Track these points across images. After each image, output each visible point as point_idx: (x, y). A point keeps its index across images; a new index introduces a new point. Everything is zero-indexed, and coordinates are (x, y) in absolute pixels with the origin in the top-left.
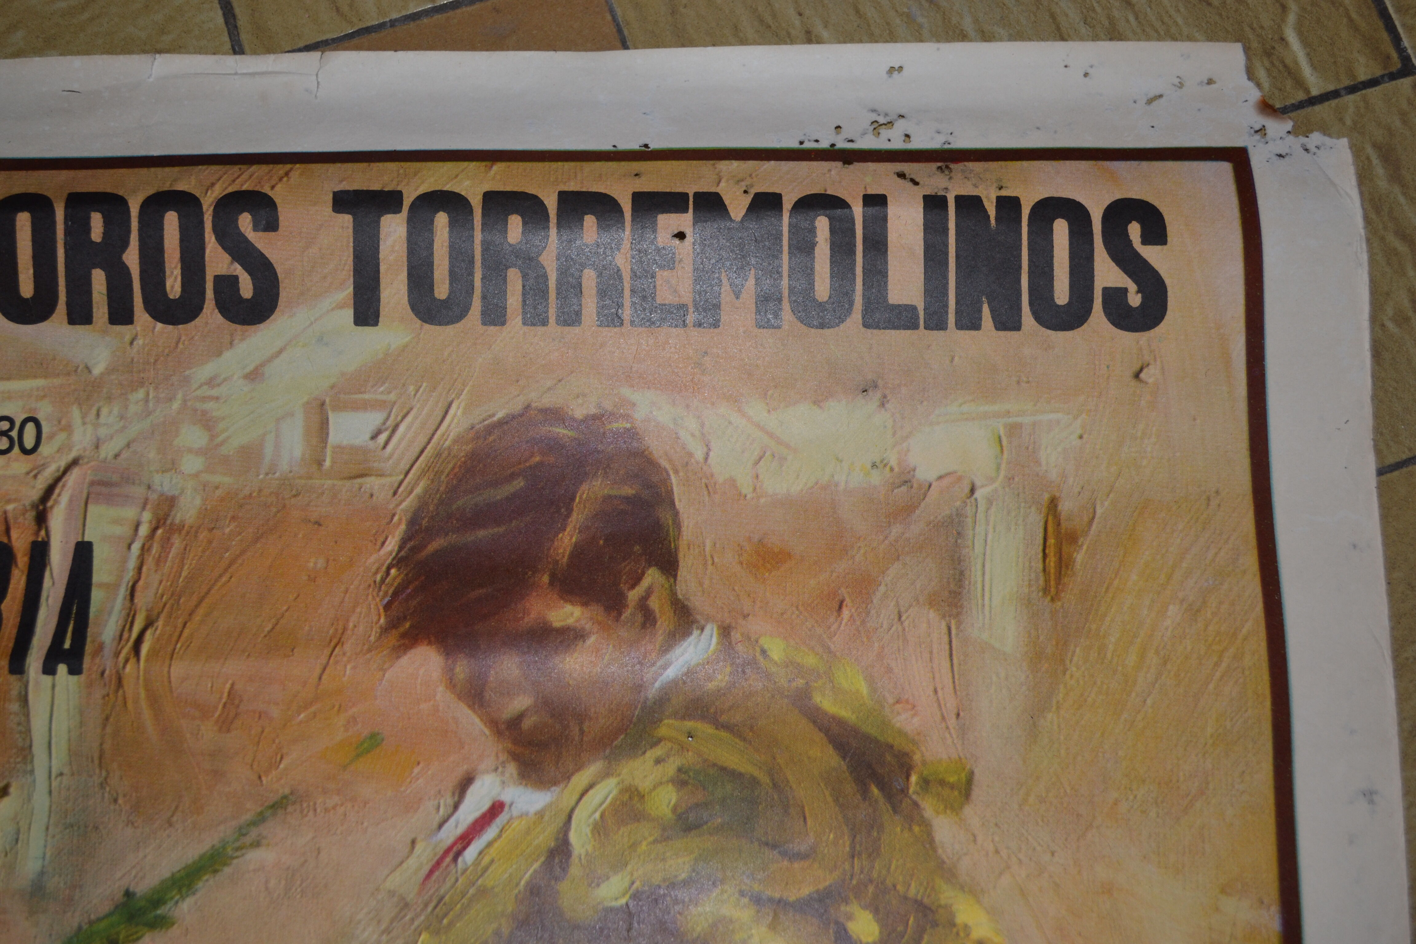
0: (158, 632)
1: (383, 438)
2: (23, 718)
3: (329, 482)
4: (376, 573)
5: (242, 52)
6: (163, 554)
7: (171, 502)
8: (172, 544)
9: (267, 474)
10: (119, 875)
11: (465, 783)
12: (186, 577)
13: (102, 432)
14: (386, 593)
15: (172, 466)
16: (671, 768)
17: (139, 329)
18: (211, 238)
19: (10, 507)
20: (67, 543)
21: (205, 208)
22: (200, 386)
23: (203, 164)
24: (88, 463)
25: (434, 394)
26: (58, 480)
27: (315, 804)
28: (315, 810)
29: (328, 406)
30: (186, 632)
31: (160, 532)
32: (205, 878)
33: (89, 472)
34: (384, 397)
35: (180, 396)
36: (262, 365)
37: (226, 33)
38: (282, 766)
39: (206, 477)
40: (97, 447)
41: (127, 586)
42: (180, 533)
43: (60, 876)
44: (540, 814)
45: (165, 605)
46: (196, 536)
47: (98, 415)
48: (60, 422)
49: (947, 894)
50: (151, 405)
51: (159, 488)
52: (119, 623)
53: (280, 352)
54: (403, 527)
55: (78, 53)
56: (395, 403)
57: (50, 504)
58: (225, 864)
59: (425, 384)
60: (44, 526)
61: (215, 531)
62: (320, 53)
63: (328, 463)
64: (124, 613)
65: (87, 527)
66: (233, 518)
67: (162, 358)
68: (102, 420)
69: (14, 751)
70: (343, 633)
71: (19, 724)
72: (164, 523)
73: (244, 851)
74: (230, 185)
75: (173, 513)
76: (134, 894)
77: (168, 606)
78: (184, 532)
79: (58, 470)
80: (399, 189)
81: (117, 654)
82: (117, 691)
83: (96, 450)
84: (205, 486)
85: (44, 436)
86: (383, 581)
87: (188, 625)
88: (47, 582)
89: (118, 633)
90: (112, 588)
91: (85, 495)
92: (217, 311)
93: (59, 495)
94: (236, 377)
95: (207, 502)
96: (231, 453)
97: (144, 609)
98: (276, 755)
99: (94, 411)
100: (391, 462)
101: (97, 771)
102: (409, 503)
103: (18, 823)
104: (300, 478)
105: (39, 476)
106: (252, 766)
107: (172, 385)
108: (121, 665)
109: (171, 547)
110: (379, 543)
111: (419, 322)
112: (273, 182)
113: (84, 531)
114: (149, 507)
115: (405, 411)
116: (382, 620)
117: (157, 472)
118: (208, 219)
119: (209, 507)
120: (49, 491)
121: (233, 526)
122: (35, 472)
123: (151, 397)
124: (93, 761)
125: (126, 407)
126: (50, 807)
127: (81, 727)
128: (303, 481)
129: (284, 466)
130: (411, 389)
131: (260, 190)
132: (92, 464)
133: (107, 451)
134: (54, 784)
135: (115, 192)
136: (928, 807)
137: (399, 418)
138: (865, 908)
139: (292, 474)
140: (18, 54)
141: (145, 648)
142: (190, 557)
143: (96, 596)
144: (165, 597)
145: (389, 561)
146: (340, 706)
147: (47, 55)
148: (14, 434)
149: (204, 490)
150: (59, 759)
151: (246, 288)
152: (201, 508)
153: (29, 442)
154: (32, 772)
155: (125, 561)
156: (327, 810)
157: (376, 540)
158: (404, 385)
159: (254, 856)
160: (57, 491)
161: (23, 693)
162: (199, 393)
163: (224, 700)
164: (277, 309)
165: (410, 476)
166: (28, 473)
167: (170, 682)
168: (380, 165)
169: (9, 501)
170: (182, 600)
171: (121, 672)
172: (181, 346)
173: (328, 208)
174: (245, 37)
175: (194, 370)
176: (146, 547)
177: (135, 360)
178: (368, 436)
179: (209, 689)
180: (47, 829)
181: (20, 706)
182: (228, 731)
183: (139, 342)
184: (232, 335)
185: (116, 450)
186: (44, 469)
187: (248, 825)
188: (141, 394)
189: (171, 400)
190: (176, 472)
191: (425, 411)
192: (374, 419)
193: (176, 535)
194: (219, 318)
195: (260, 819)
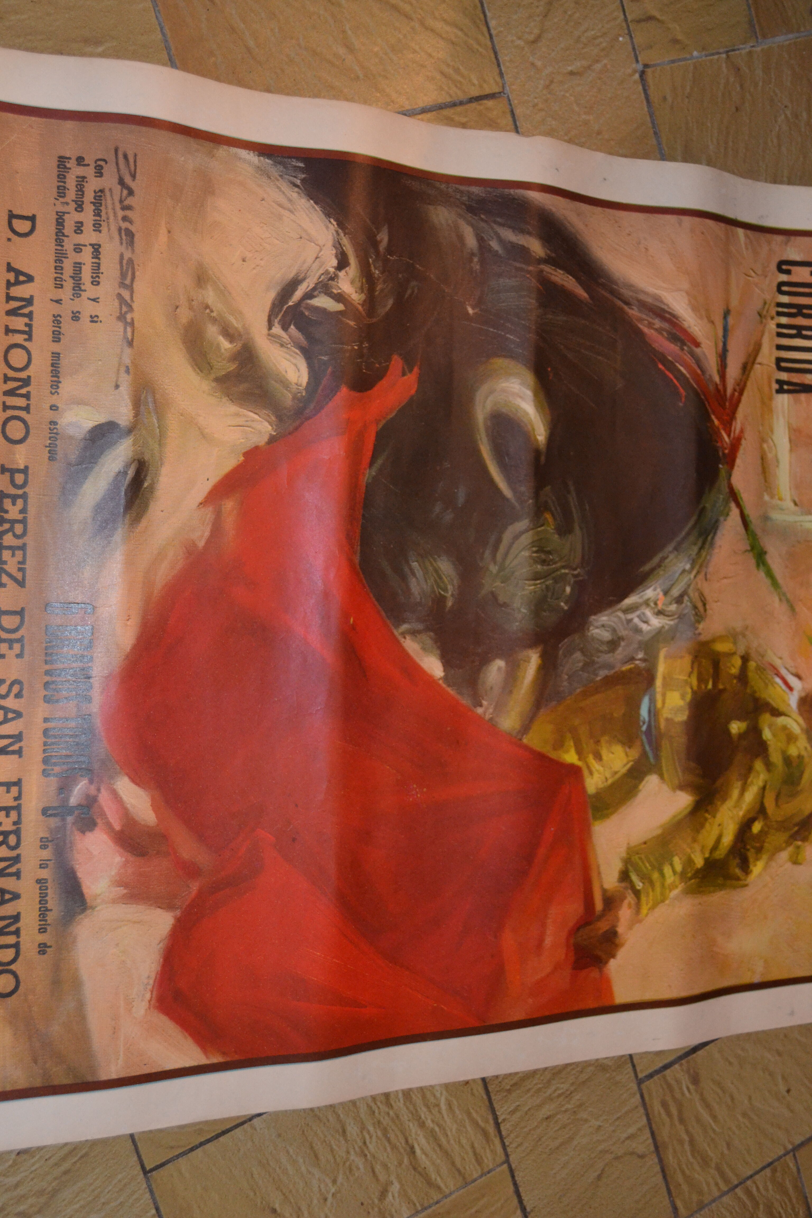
10: (772, 548)
11: (799, 677)
16: (804, 753)
27: (793, 621)
28: (791, 622)
32: (771, 581)
38: (805, 608)
43: (771, 527)
44: (789, 705)
49: (765, 857)
58: (775, 589)
73: (779, 595)
76: (766, 555)
106: (805, 597)
134: (799, 524)
136: (791, 849)
138: (762, 827)
154: (802, 515)
156: (791, 626)
159: (777, 599)
187: (787, 596)
195: (788, 601)
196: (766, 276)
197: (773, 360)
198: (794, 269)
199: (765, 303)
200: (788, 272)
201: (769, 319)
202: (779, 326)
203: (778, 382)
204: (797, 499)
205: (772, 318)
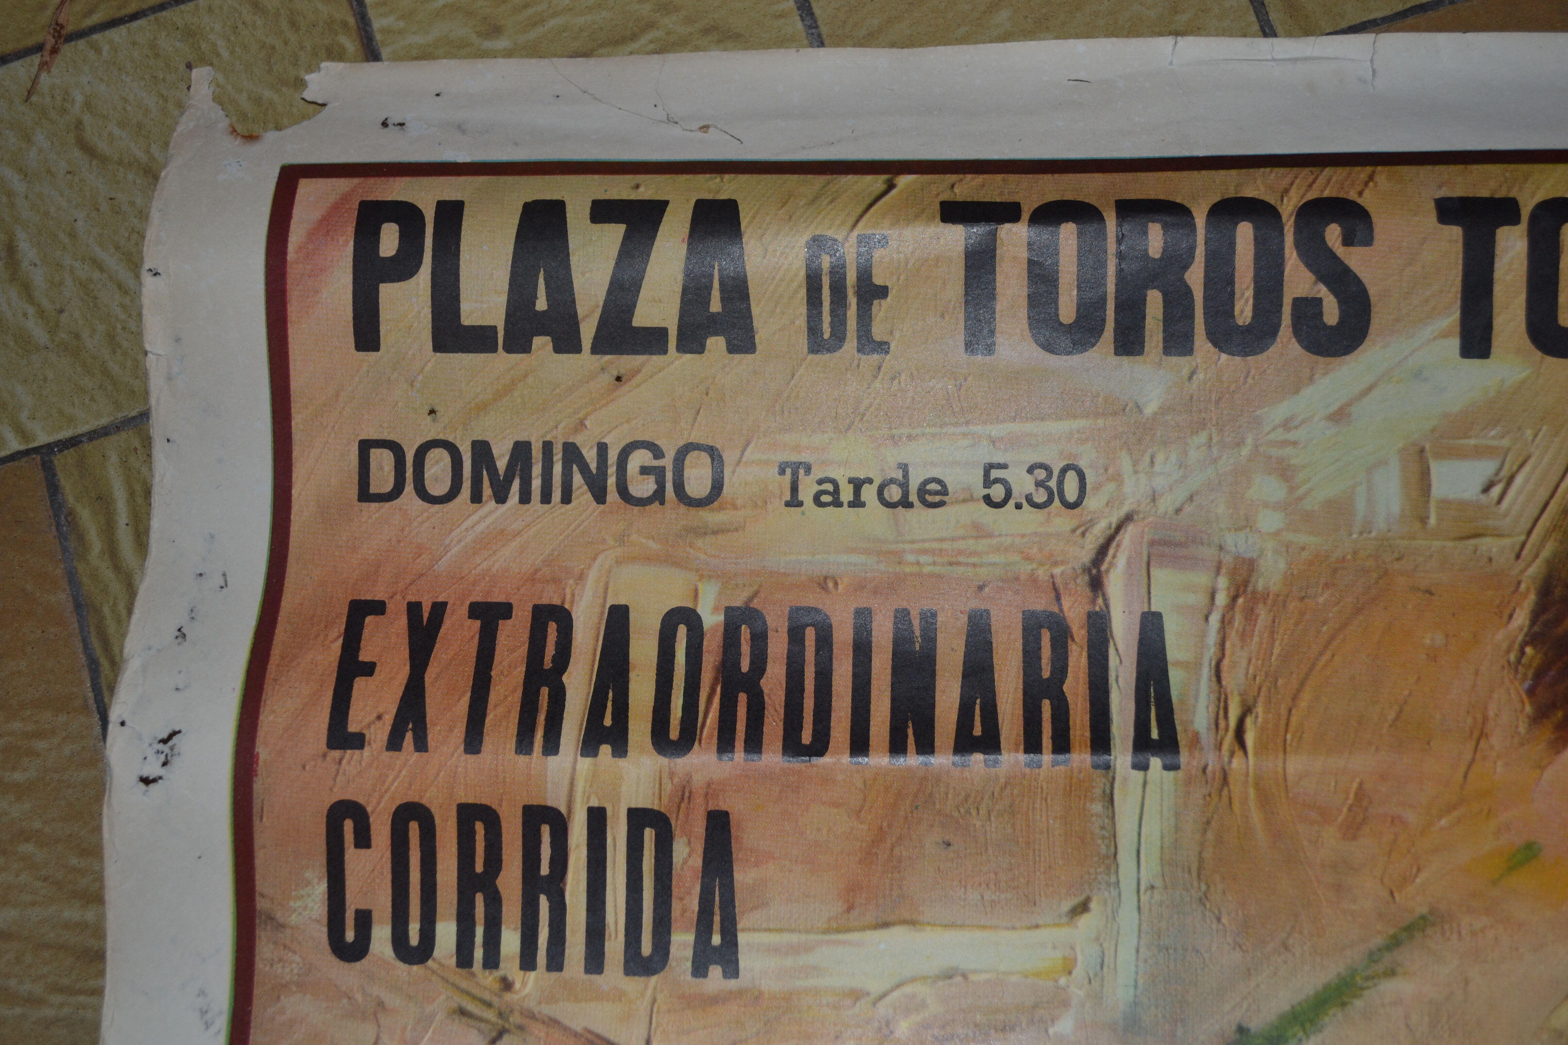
0: (1260, 720)
1: (1496, 491)
2: (1106, 821)
3: (1437, 544)
4: (1508, 651)
5: (1274, 35)
6: (1247, 628)
7: (1251, 565)
8: (1258, 616)
9: (1361, 533)
10: (1227, 1007)
12: (1279, 655)
13: (1159, 482)
14: (1525, 675)
15: (1246, 524)
17: (1199, 361)
18: (1292, 253)
19: (1057, 571)
20: (1130, 613)
21: (1284, 218)
22: (1274, 429)
23: (1265, 166)
24: (1144, 519)
25: (1556, 439)
26: (1110, 539)
27: (1459, 925)
28: (1460, 933)
29: (1429, 455)
30: (1294, 719)
31: (1240, 601)
32: (1331, 1012)
33: (1146, 529)
34: (1494, 443)
35: (1249, 440)
36: (1349, 404)
37: (1252, 12)
38: (1418, 880)
39: (1289, 536)
40: (1154, 500)
41: (1210, 665)
42: (1265, 603)
43: (1157, 1008)
45: (1260, 688)
46: (1284, 606)
47: (1152, 462)
48: (1106, 470)
50: (1215, 450)
51: (1233, 549)
52: (1210, 709)
53: (1371, 388)
54: (1532, 597)
55: (1077, 36)
56: (1508, 450)
57: (1104, 568)
58: (1355, 996)
59: (1545, 428)
60: (1100, 593)
61: (1306, 600)
62: (1374, 35)
63: (1433, 521)
64: (1213, 697)
65: (1152, 595)
66: (1326, 586)
67: (1227, 396)
68: (1157, 468)
69: (1096, 859)
70: (1484, 723)
71: (1103, 828)
72: (1245, 591)
73: (1376, 981)
74: (1307, 191)
75: (1253, 579)
76: (1248, 1030)
77: (1264, 689)
78: (1269, 602)
79: (1110, 527)
80: (1511, 195)
81: (1219, 746)
82: (1221, 790)
83: (1152, 504)
84: (1287, 547)
85: (1088, 487)
86: (1519, 661)
87: (1293, 712)
88: (1113, 661)
89: (1213, 722)
90: (1192, 667)
91: (1145, 558)
92: (1294, 340)
93: (1114, 557)
94: (1316, 418)
95: (1293, 566)
96: (1316, 508)
97: (1236, 693)
98: (1411, 868)
99: (1147, 458)
100: (1508, 519)
101: (1195, 883)
102: (1535, 569)
103: (1101, 945)
104: (1403, 538)
105: (1087, 535)
106: (1382, 880)
107: (1240, 427)
108: (1226, 759)
109: (1256, 620)
110: (1506, 617)
111: (1539, 354)
112: (1360, 188)
113: (1149, 599)
114: (1224, 571)
115: (1521, 459)
116: (1528, 709)
117: (1229, 529)
118: (1288, 231)
119: (1295, 572)
120: (1102, 551)
121: (1326, 595)
122: (1083, 529)
123: (1214, 441)
124: (1190, 872)
125: (1186, 453)
126: (1140, 926)
127: (1176, 832)
128: (1406, 542)
129: (1380, 524)
130: (1529, 433)
131: (1345, 196)
132: (1151, 519)
133: (1166, 505)
134: (1143, 898)
135: (1171, 198)
137: (1515, 468)
139: (1390, 534)
140: (1005, 37)
141: (1250, 738)
142: (1281, 631)
143: (1175, 676)
144: (1258, 678)
145: (1520, 638)
146: (1490, 810)
147: (1040, 39)
148: (1053, 484)
149: (1287, 551)
150: (1151, 868)
151: (1331, 313)
152: (1286, 573)
153: (1071, 495)
154: (1116, 884)
155: (1203, 635)
156: (1474, 934)
157: (1501, 612)
158: (1519, 429)
159: (1389, 987)
160: (1111, 552)
161: (1108, 791)
162: (1272, 436)
163: (1350, 802)
164: (1367, 339)
165: (1534, 535)
166: (1074, 531)
167: (1286, 780)
168: (1480, 167)
169: (1056, 564)
170: (1280, 682)
171: (1227, 768)
172: (1250, 380)
173: (1432, 218)
174: (1275, 16)
175: (1266, 409)
176: (1226, 620)
177: (1195, 398)
178: (1478, 488)
179: (1332, 788)
180: (1138, 951)
181: (1103, 806)
182: (1354, 838)
183: (1200, 376)
184: (1312, 369)
185: (1178, 504)
186: (1092, 526)
187: (1379, 950)
188: (1202, 437)
189: (1238, 445)
190: (1251, 531)
191: (1546, 459)
192: (1485, 468)
193: (1261, 606)
194: (1295, 349)
195: (1394, 943)
196: (381, 1004)
197: (633, 985)
198: (353, 902)
199: (463, 1012)
200: (364, 920)
201: (508, 996)
202: (528, 962)
203: (700, 969)
204: (1067, 905)
205: (507, 985)
